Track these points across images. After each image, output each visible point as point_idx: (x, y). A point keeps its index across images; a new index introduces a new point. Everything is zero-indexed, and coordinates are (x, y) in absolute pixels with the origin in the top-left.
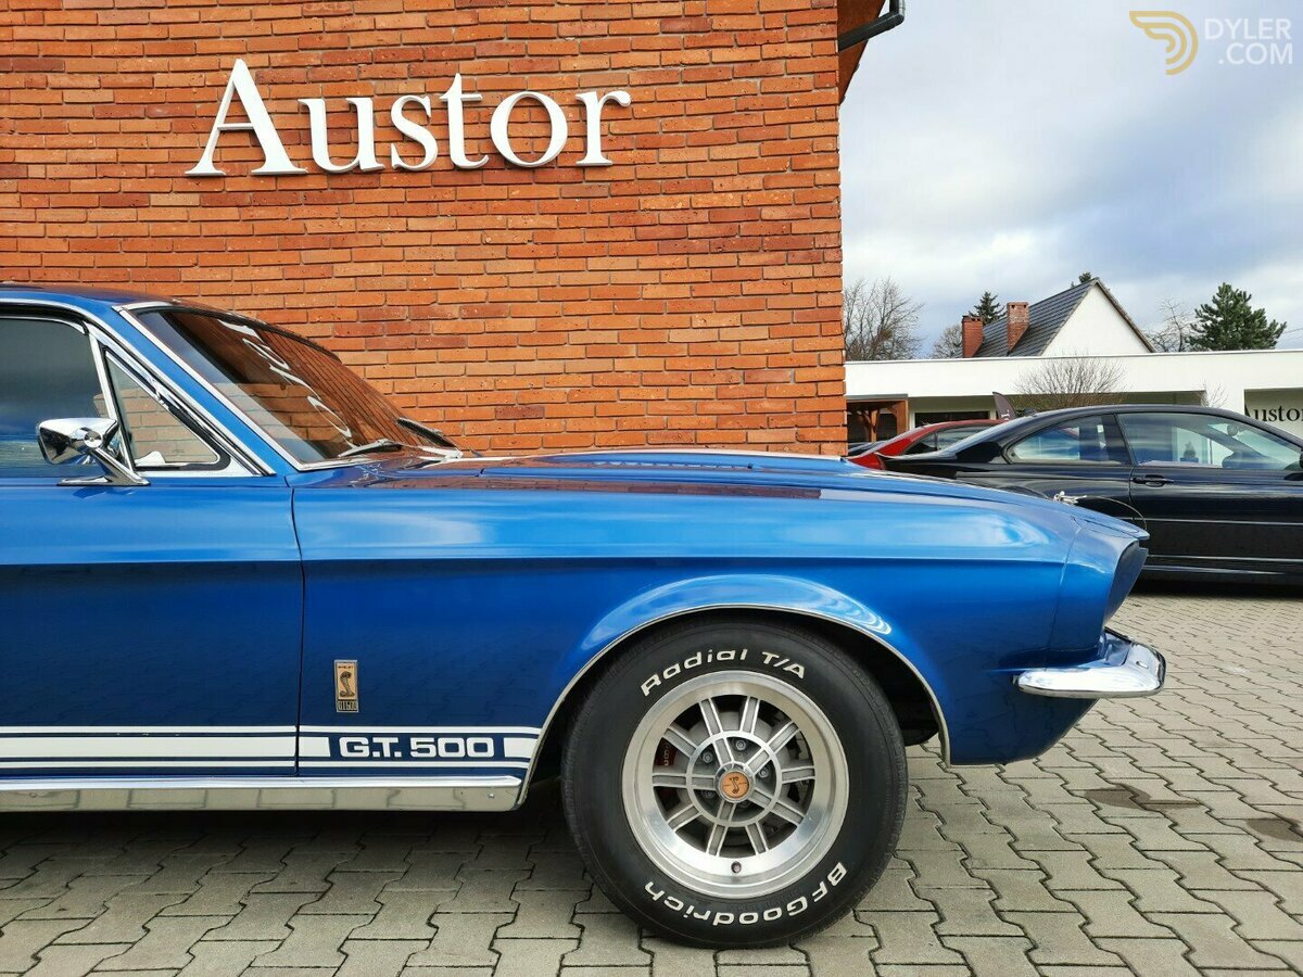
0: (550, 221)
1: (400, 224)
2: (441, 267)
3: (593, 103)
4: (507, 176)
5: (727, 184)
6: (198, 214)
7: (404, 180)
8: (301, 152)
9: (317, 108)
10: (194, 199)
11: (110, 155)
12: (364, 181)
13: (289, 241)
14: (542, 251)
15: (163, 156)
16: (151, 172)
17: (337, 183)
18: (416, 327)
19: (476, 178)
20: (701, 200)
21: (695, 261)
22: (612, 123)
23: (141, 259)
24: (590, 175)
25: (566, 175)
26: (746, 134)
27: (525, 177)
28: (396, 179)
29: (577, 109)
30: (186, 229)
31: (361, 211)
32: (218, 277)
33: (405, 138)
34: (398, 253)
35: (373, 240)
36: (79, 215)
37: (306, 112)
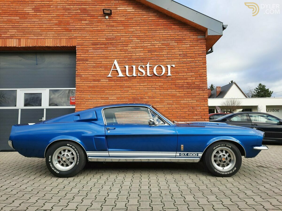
0: (162, 84)
1: (139, 84)
2: (145, 91)
3: (169, 67)
4: (156, 77)
5: (190, 79)
6: (108, 83)
7: (140, 78)
8: (124, 73)
9: (127, 67)
10: (107, 80)
11: (95, 73)
12: (134, 78)
13: (122, 87)
14: (161, 88)
15: (103, 74)
16: (101, 76)
17: (129, 78)
18: (141, 100)
19: (151, 77)
20: (186, 81)
21: (185, 90)
22: (172, 69)
23: (99, 89)
24: (168, 77)
25: (165, 77)
26: (192, 71)
27: (158, 77)
28: (138, 78)
29: (166, 67)
30: (106, 85)
31: (133, 82)
32: (111, 92)
33: (140, 71)
34: (138, 89)
35: (135, 87)
36: (90, 82)
37: (125, 67)
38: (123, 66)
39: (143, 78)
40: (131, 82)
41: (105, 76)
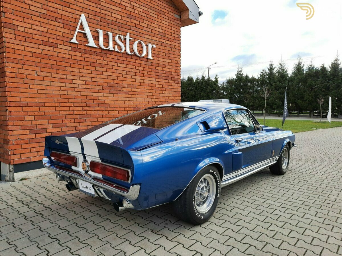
0: (142, 69)
1: (116, 64)
2: (124, 76)
3: (150, 46)
4: (135, 57)
5: (167, 67)
6: (70, 53)
7: (117, 54)
8: (97, 42)
10: (69, 48)
11: (46, 30)
12: (111, 53)
13: (91, 64)
14: (141, 75)
15: (61, 34)
16: (58, 38)
17: (103, 52)
18: (119, 89)
19: (131, 57)
20: (164, 69)
22: (153, 51)
23: (54, 62)
24: (149, 61)
25: (146, 60)
26: (170, 58)
27: (138, 58)
28: (115, 53)
30: (67, 56)
31: (108, 60)
34: (116, 71)
35: (111, 67)
36: (36, 46)
37: (98, 32)
38: (94, 30)
39: (121, 55)
40: (106, 59)
41: (66, 39)
